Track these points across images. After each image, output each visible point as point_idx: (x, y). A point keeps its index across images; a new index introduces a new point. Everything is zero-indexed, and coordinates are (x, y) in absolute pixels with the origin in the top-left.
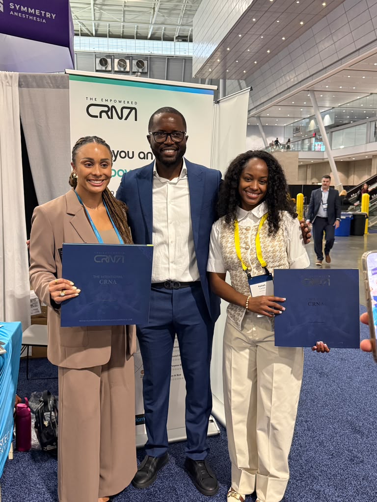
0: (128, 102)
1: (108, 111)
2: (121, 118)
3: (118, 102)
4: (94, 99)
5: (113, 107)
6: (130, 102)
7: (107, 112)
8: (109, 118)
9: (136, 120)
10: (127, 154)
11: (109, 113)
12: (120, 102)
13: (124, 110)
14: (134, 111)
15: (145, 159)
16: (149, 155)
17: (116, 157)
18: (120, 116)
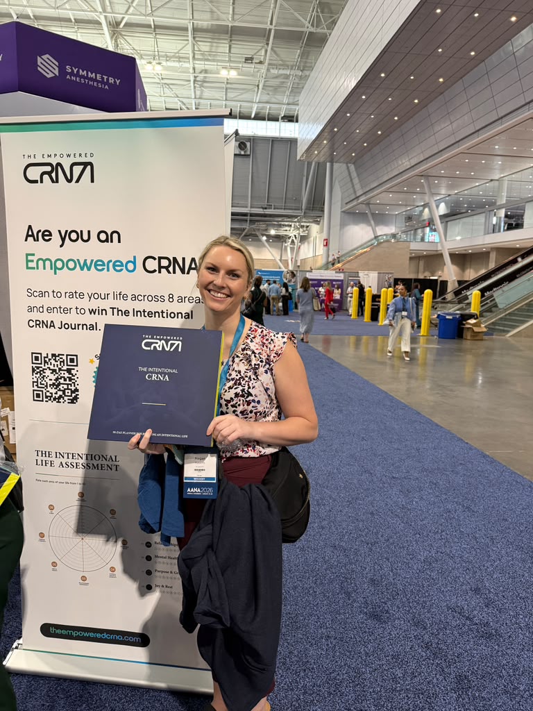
0: (80, 155)
1: (52, 171)
2: (70, 181)
3: (65, 156)
4: (32, 156)
5: (59, 164)
6: (83, 155)
7: (49, 173)
8: (53, 181)
9: (92, 181)
10: (80, 235)
11: (54, 175)
12: (69, 156)
13: (75, 168)
14: (89, 167)
15: (108, 242)
16: (115, 236)
17: (63, 240)
18: (69, 178)
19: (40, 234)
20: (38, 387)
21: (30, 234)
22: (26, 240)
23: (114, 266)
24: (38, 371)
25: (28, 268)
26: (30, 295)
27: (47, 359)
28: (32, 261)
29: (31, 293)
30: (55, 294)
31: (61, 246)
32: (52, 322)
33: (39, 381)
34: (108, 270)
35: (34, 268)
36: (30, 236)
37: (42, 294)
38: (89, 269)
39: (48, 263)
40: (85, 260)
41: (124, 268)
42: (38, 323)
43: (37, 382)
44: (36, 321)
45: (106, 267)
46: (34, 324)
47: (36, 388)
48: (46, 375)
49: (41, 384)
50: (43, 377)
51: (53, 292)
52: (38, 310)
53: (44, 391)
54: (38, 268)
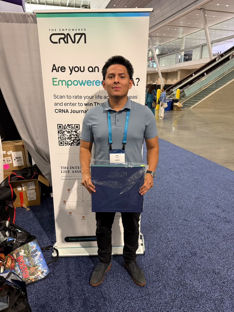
0: (79, 30)
1: (65, 38)
2: (74, 42)
3: (71, 30)
4: (54, 30)
5: (68, 34)
6: (81, 30)
7: (63, 39)
8: (65, 43)
9: (85, 42)
10: (79, 69)
11: (66, 39)
12: (73, 30)
13: (76, 36)
14: (83, 36)
15: (93, 72)
16: (96, 69)
17: (71, 71)
18: (74, 41)
19: (60, 68)
20: (61, 139)
21: (54, 68)
22: (52, 71)
23: (96, 83)
24: (61, 132)
25: (54, 85)
26: (55, 97)
27: (65, 127)
28: (56, 81)
29: (56, 97)
30: (68, 97)
31: (70, 74)
32: (67, 110)
33: (62, 137)
34: (93, 85)
35: (57, 85)
36: (54, 69)
37: (62, 97)
38: (84, 85)
39: (64, 82)
40: (82, 81)
42: (60, 110)
43: (61, 137)
44: (59, 110)
45: (92, 84)
46: (58, 111)
47: (60, 140)
48: (65, 134)
49: (63, 138)
50: (64, 135)
51: (67, 96)
52: (60, 105)
53: (64, 141)
54: (59, 85)
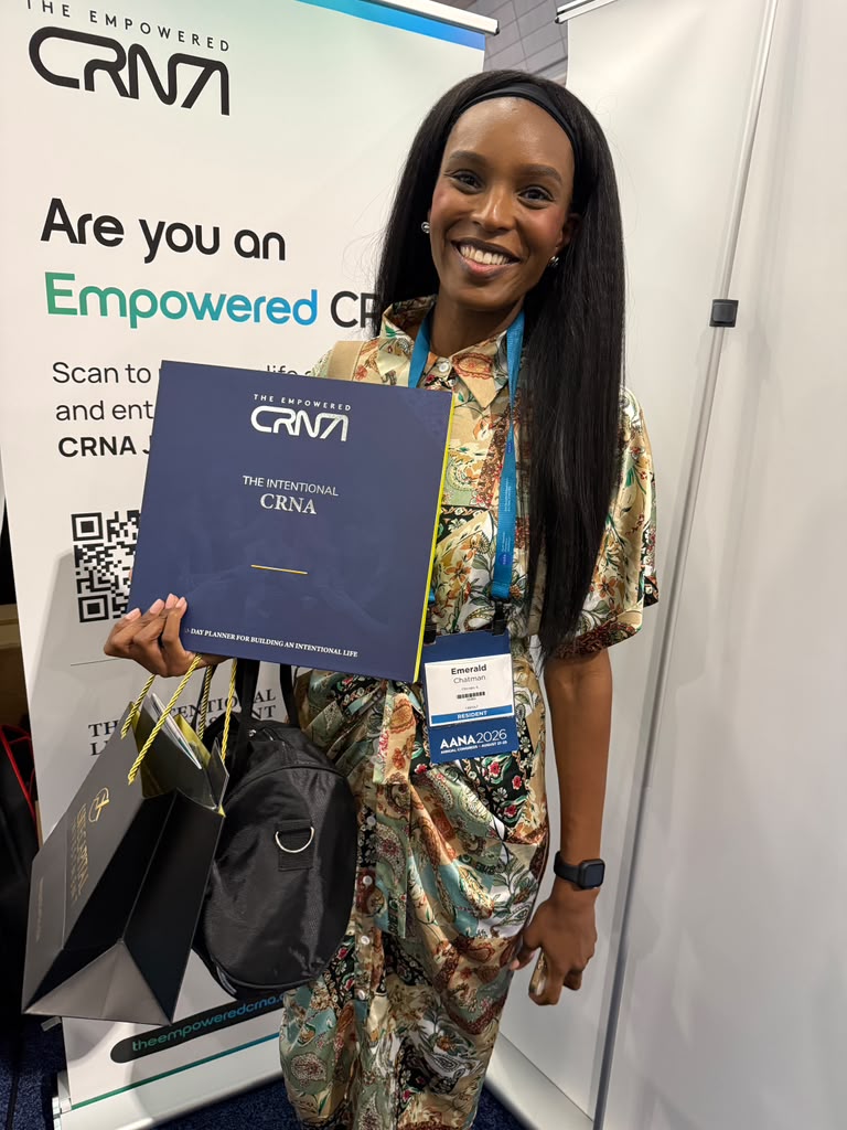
0: (195, 38)
1: (119, 64)
2: (169, 99)
3: (155, 32)
4: (58, 9)
5: (137, 50)
6: (203, 40)
7: (113, 69)
8: (122, 92)
9: (225, 110)
10: (194, 237)
11: (124, 74)
12: (164, 33)
13: (181, 67)
14: (217, 74)
15: (257, 256)
16: (274, 244)
17: (153, 244)
18: (167, 92)
19: (89, 226)
20: (93, 590)
21: (56, 219)
22: (46, 237)
23: (270, 310)
24: (93, 553)
25: (53, 309)
26: (62, 377)
27: (116, 526)
28: (68, 293)
29: (63, 373)
30: (134, 374)
31: (149, 259)
32: (127, 439)
33: (96, 576)
34: (257, 319)
35: (73, 312)
36: (58, 227)
37: (98, 375)
38: (215, 316)
39: (113, 300)
40: (208, 296)
41: (291, 315)
42: (89, 444)
43: (91, 579)
44: (83, 440)
45: (252, 313)
46: (78, 447)
47: (86, 593)
48: (114, 559)
49: (101, 581)
50: (107, 567)
51: (129, 369)
52: (88, 413)
53: (110, 596)
54: (84, 311)
